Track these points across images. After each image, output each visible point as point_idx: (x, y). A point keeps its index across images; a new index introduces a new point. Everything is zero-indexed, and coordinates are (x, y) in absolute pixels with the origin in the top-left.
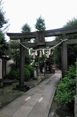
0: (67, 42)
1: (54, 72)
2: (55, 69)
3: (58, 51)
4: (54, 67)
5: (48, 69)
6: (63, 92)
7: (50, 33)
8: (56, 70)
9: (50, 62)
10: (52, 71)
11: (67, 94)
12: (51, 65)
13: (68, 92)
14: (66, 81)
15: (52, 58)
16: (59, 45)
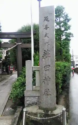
0: (21, 46)
1: (11, 73)
2: (13, 69)
3: (14, 52)
4: (11, 68)
5: (5, 70)
6: (17, 89)
7: (5, 36)
8: (14, 71)
9: (7, 62)
10: (9, 72)
11: (20, 90)
12: (8, 66)
13: (21, 89)
14: (20, 80)
15: (9, 59)
16: (14, 48)
